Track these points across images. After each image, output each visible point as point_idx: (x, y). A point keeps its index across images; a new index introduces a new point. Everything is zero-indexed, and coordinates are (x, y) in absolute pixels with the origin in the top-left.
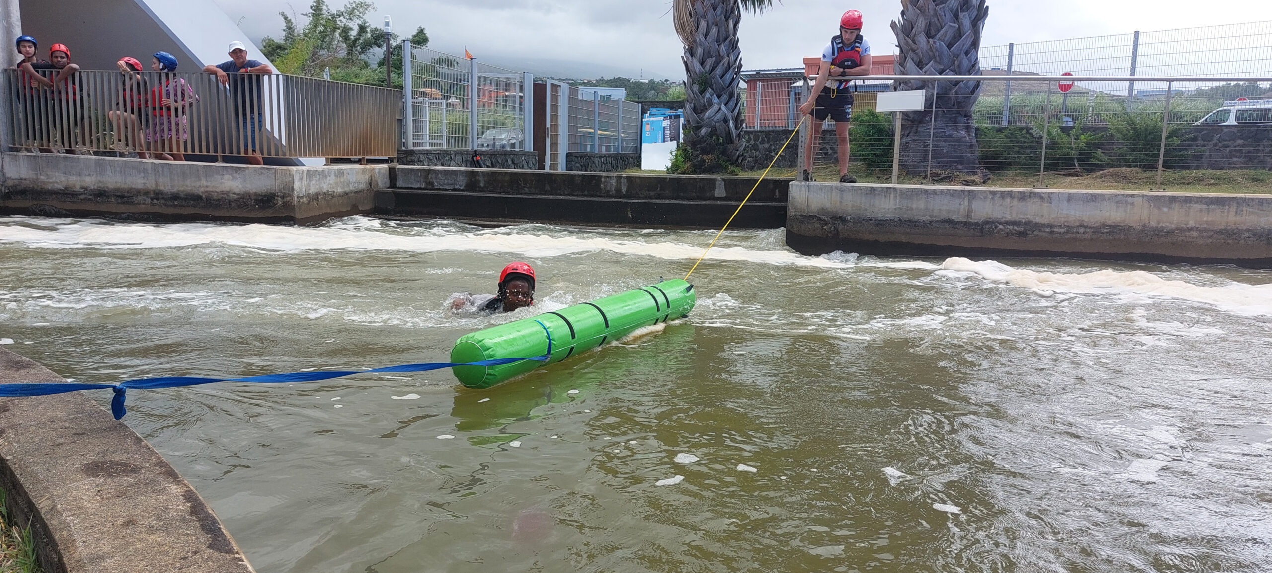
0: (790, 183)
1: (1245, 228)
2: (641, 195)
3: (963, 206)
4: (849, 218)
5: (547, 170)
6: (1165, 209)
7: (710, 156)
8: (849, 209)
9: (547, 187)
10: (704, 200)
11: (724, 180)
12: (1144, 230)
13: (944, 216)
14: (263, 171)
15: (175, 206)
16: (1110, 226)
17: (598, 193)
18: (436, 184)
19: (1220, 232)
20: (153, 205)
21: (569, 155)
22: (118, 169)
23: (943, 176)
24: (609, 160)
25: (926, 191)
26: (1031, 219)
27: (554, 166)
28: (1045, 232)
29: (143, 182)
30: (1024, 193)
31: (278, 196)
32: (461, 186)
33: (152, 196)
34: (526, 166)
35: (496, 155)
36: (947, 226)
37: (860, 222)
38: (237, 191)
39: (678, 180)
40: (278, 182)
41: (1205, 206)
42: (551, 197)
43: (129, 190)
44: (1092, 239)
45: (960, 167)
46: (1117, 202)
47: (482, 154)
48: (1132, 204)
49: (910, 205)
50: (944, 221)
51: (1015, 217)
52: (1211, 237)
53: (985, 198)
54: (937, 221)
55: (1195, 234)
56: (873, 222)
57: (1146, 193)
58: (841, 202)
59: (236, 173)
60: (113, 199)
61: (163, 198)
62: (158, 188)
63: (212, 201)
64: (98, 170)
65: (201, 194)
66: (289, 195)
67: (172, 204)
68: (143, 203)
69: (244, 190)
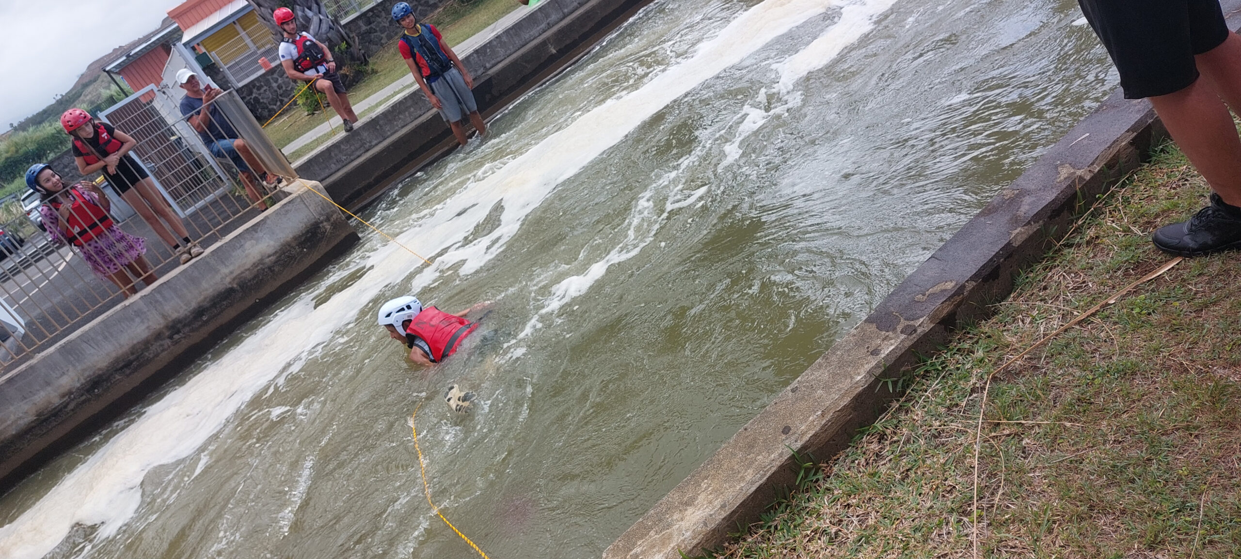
14: (287, 208)
15: (206, 323)
20: (176, 343)
22: (99, 338)
29: (143, 327)
31: (322, 222)
33: (167, 334)
38: (270, 251)
40: (312, 208)
43: (133, 350)
59: (257, 232)
60: (118, 377)
61: (184, 326)
62: (170, 319)
63: (249, 284)
64: (72, 359)
65: (230, 286)
66: (334, 212)
67: (200, 323)
68: (163, 351)
69: (278, 244)
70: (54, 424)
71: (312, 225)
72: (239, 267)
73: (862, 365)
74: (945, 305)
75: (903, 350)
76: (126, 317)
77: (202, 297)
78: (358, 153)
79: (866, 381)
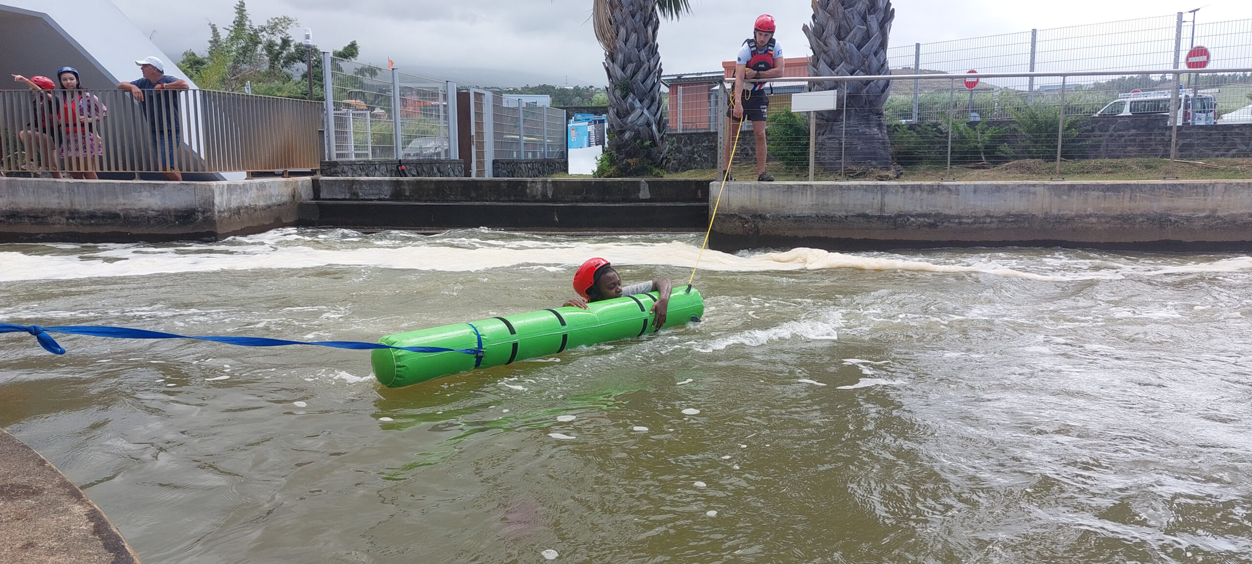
0: (711, 183)
1: (1139, 213)
2: (567, 199)
3: (876, 201)
4: (768, 215)
5: (474, 177)
6: (1065, 197)
7: (634, 159)
8: (768, 207)
9: (473, 194)
10: (629, 202)
11: (647, 182)
12: (1046, 218)
13: (859, 210)
14: (182, 187)
15: (91, 225)
16: (1014, 215)
17: (524, 199)
18: (361, 194)
19: (1117, 218)
20: (69, 224)
21: (494, 162)
22: (31, 190)
23: (858, 172)
24: (536, 166)
25: (841, 187)
26: (940, 210)
27: (480, 172)
28: (954, 223)
29: (57, 201)
30: (933, 186)
31: (198, 212)
32: (386, 196)
33: (67, 215)
34: (452, 173)
35: (421, 164)
36: (861, 220)
37: (780, 219)
38: (156, 207)
39: (603, 183)
40: (198, 198)
41: (1101, 193)
42: (477, 203)
43: (44, 211)
44: (998, 229)
45: (874, 163)
46: (1020, 192)
47: (408, 163)
48: (1035, 193)
49: (826, 201)
50: (859, 216)
51: (925, 209)
52: (1107, 223)
53: (897, 192)
54: (853, 216)
55: (1094, 220)
56: (792, 218)
57: (1046, 182)
58: (760, 200)
60: (25, 220)
61: (79, 217)
62: (74, 207)
63: (130, 219)
64: (10, 191)
65: (119, 212)
67: (88, 222)
68: (59, 223)
69: (163, 206)
71: (191, 209)
72: (132, 204)
77: (99, 207)
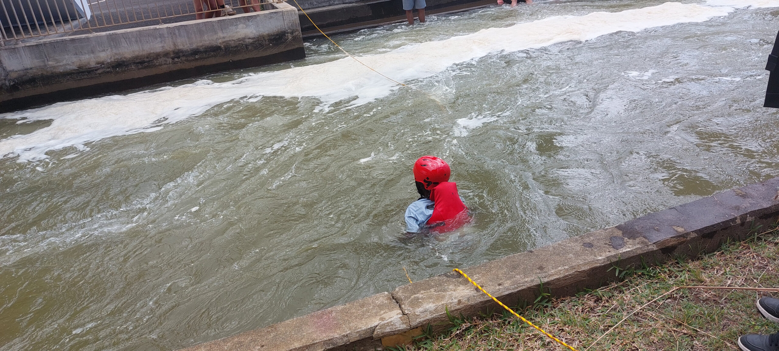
14: (272, 15)
15: (197, 60)
20: (175, 63)
22: (133, 38)
29: (160, 45)
31: (288, 33)
33: (172, 55)
38: (252, 36)
40: (287, 22)
43: (149, 56)
59: (249, 21)
60: (133, 67)
61: (184, 55)
62: (177, 48)
63: (231, 49)
64: (113, 44)
65: (220, 45)
66: (297, 30)
67: (193, 58)
68: (165, 64)
69: (258, 34)
70: (86, 77)
71: (282, 32)
72: (230, 36)
73: (605, 251)
74: (672, 239)
75: (635, 254)
76: (153, 35)
77: (201, 44)
78: (324, 4)
79: (604, 262)
